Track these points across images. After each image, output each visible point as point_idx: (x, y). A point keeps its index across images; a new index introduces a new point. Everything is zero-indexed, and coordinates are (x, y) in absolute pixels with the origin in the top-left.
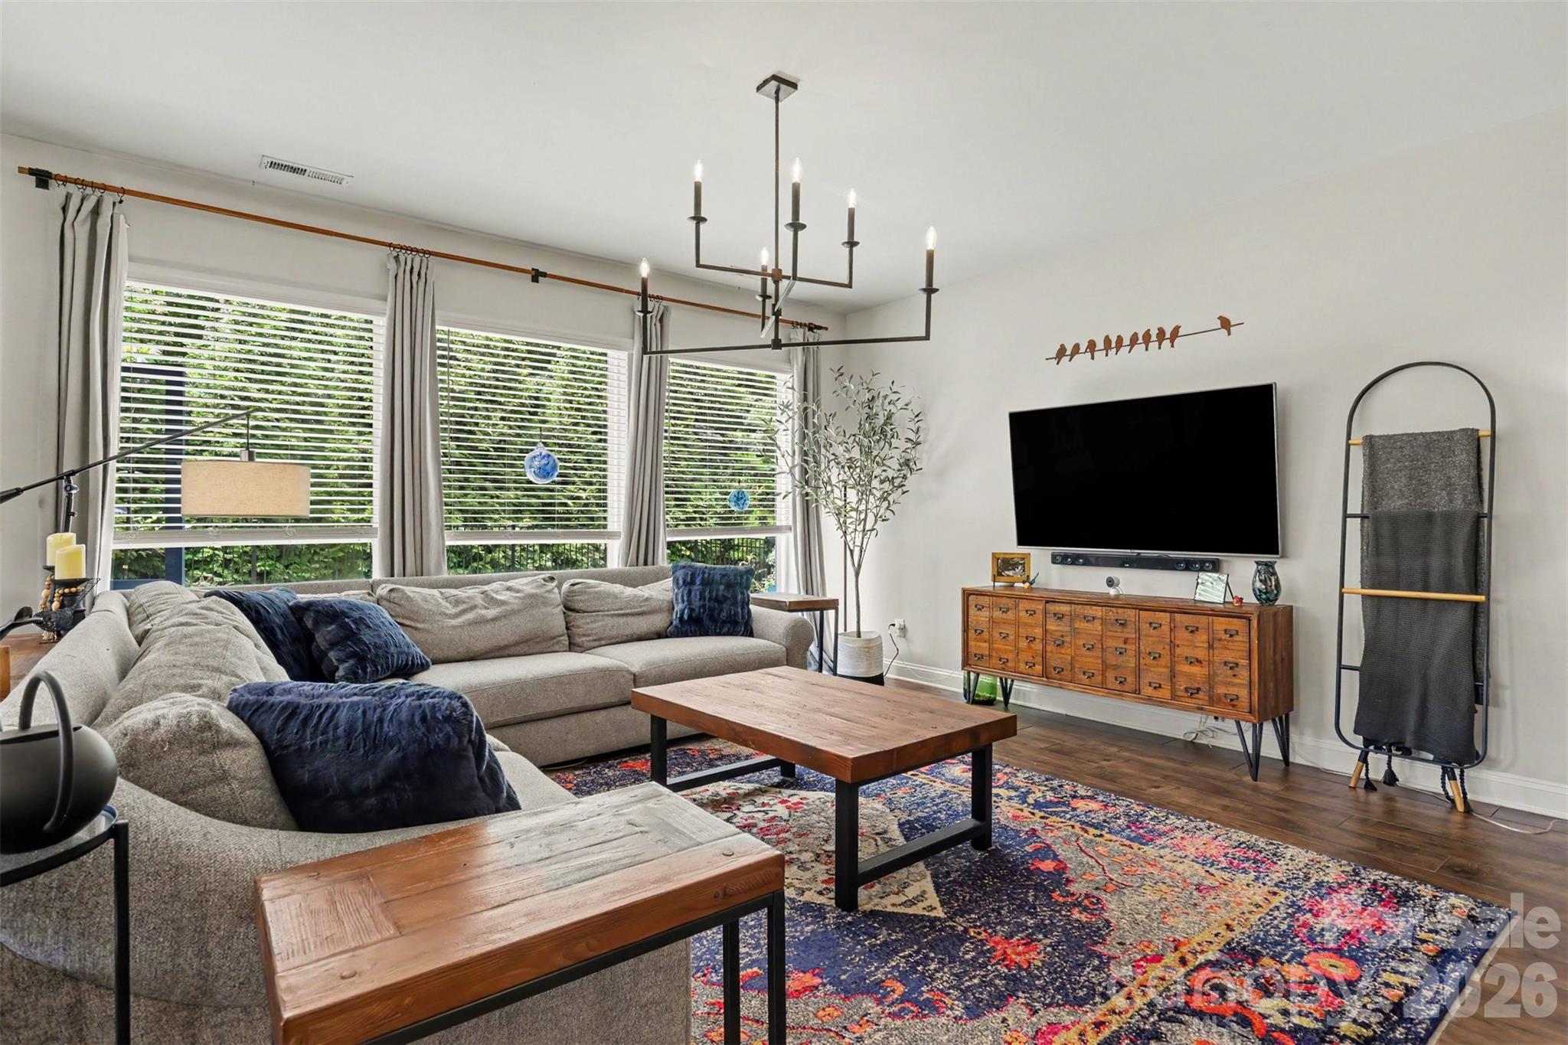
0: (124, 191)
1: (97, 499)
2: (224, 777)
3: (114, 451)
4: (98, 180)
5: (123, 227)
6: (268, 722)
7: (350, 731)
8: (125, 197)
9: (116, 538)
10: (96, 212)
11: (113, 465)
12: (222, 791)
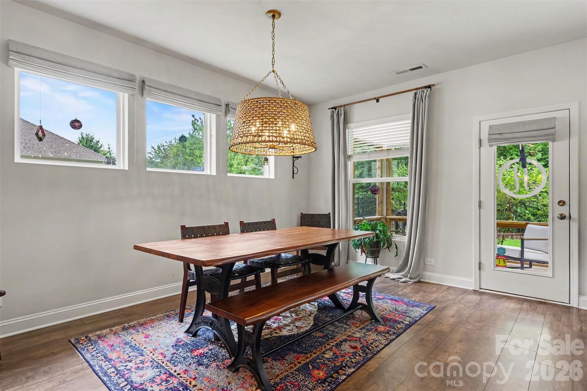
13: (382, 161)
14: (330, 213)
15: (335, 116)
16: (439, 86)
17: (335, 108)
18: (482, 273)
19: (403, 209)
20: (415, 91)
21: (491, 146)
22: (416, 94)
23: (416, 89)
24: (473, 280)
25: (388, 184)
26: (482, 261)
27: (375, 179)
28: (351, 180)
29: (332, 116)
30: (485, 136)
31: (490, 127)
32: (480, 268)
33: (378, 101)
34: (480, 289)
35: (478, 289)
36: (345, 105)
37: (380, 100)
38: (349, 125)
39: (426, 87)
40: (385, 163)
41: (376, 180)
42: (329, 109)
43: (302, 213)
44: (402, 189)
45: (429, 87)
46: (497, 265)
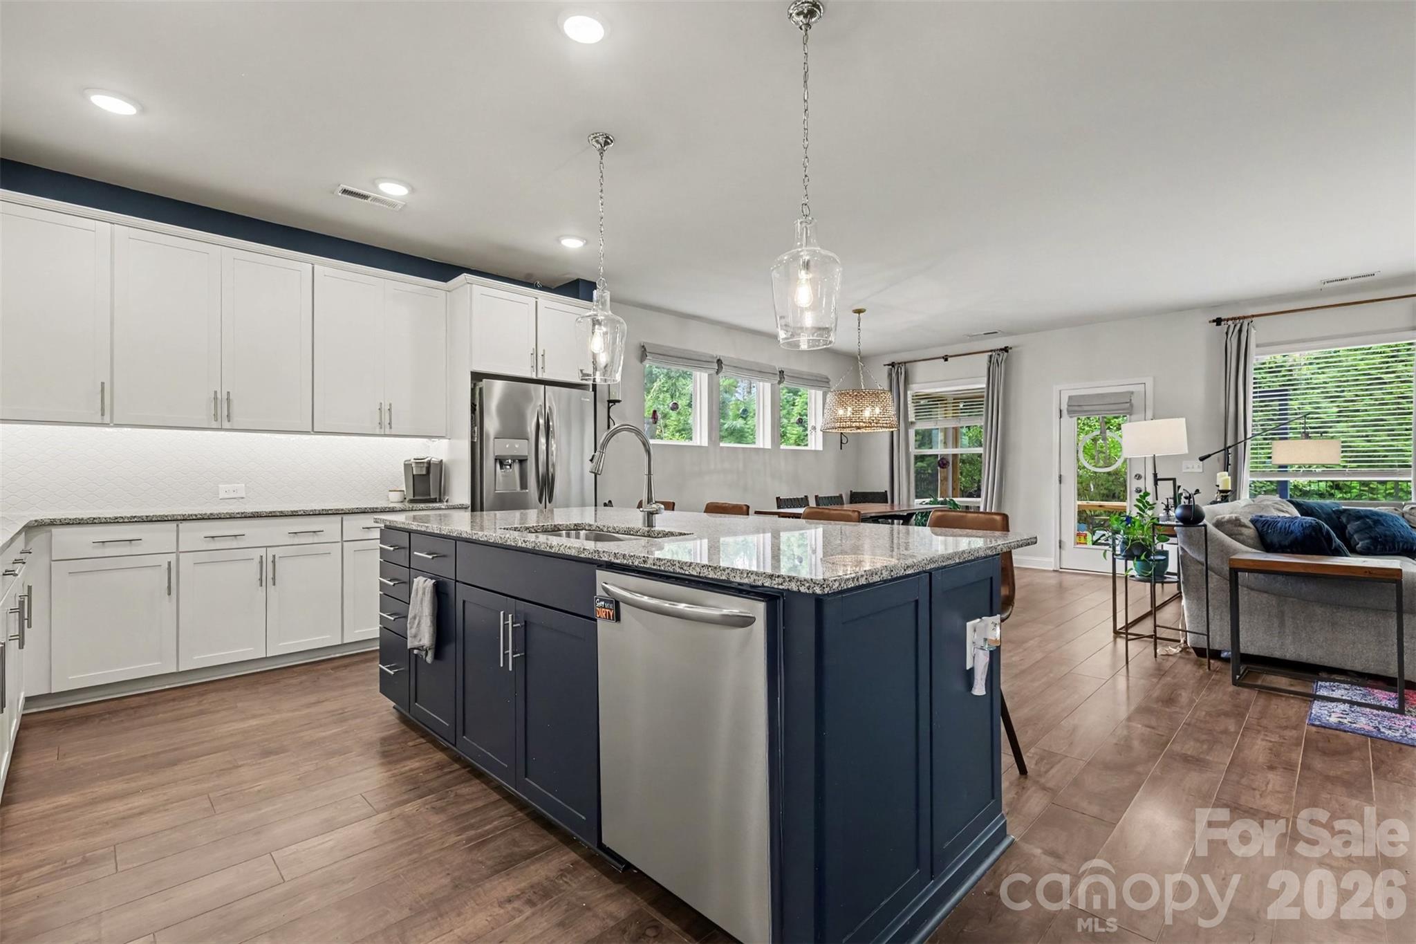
0: (1253, 316)
1: (1241, 460)
2: (1242, 534)
3: (1249, 435)
4: (1241, 315)
5: (1253, 332)
6: (1259, 525)
7: (1281, 528)
8: (1254, 319)
9: (1251, 476)
10: (1240, 331)
11: (1249, 442)
12: (1241, 538)
13: (945, 430)
14: (886, 491)
15: (894, 375)
16: (1016, 349)
17: (893, 365)
18: (1063, 552)
19: (976, 489)
20: (990, 353)
21: (1071, 417)
22: (991, 356)
23: (991, 351)
24: (1052, 560)
25: (955, 456)
26: (1062, 539)
27: (937, 450)
28: (914, 451)
29: (890, 375)
30: (1064, 407)
31: (1070, 398)
32: (1060, 547)
33: (946, 360)
34: (1061, 568)
35: (1058, 568)
36: (905, 363)
37: (949, 359)
38: (911, 386)
39: (1001, 350)
40: (950, 434)
41: (939, 450)
42: (885, 365)
43: (851, 491)
44: (974, 461)
45: (1006, 349)
46: (1078, 544)
